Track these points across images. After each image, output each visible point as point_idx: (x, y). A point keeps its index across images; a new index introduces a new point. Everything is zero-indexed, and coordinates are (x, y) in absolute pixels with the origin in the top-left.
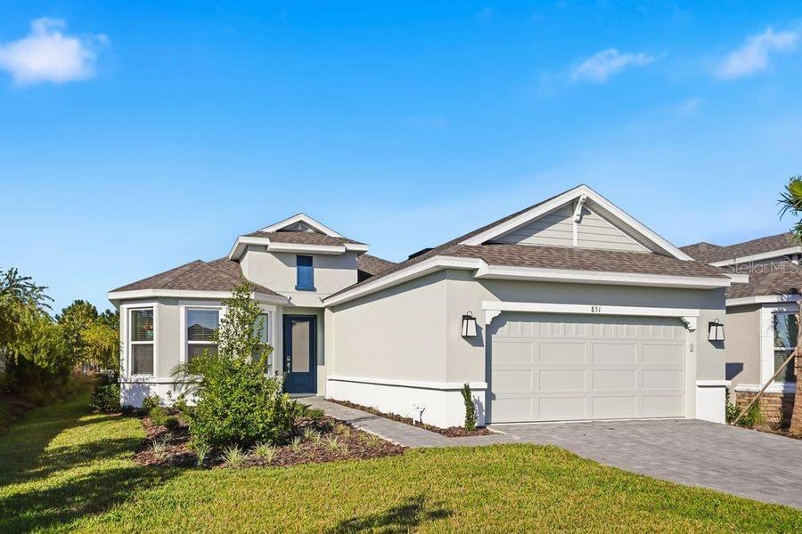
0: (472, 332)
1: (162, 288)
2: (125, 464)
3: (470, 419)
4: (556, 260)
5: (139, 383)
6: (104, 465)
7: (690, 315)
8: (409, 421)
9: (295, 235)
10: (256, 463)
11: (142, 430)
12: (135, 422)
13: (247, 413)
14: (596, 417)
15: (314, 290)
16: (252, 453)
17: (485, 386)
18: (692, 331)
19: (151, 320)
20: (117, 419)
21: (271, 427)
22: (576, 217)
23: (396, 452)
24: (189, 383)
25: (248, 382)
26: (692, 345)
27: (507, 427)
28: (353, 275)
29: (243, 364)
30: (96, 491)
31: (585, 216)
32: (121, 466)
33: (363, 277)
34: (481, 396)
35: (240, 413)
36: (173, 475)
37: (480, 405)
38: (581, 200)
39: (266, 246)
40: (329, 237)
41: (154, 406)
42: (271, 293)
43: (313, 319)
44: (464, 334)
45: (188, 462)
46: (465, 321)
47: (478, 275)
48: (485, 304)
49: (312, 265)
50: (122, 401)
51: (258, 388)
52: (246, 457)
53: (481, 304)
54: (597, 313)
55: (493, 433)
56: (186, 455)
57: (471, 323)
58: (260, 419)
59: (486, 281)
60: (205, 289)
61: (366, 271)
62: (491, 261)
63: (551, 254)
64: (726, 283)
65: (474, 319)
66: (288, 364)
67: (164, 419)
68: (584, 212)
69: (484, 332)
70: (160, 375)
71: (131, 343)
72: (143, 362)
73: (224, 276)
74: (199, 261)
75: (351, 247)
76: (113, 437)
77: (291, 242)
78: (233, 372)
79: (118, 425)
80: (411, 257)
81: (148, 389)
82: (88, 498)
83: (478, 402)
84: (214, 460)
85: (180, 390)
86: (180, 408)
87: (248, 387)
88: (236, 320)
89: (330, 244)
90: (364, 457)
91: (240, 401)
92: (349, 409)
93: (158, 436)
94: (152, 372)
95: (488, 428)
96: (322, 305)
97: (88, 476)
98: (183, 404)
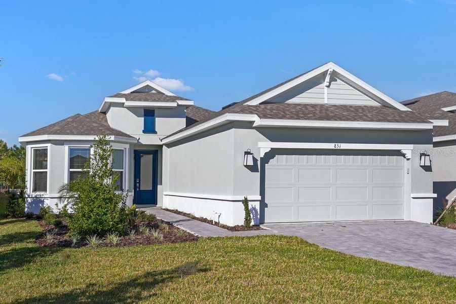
0: (251, 163)
1: (53, 134)
2: (30, 246)
3: (247, 220)
4: (309, 114)
5: (37, 198)
6: (18, 246)
7: (407, 149)
8: (211, 222)
9: (143, 95)
10: (107, 245)
11: (39, 227)
12: (35, 222)
13: (103, 215)
14: (338, 219)
15: (155, 132)
16: (105, 240)
17: (259, 198)
18: (408, 159)
19: (46, 155)
20: (23, 221)
21: (118, 224)
22: (326, 83)
23: (194, 239)
24: (69, 198)
25: (104, 196)
26: (408, 169)
27: (274, 225)
28: (182, 122)
29: (101, 185)
30: (15, 258)
31: (332, 83)
32: (28, 246)
33: (190, 123)
34: (257, 205)
35: (99, 216)
36: (57, 251)
37: (256, 211)
38: (329, 72)
39: (124, 103)
40: (167, 96)
41: (46, 213)
42: (126, 135)
43: (156, 152)
44: (245, 164)
45: (67, 244)
46: (246, 155)
47: (255, 125)
48: (260, 144)
49: (154, 116)
50: (26, 210)
51: (111, 199)
52: (101, 242)
53: (257, 144)
54: (339, 148)
55: (262, 229)
56: (66, 241)
57: (250, 157)
58: (110, 220)
59: (261, 129)
60: (81, 134)
61: (194, 118)
62: (263, 116)
63: (307, 109)
64: (430, 126)
65: (252, 154)
66: (138, 185)
67: (53, 221)
68: (333, 79)
69: (259, 163)
70: (51, 192)
71: (33, 171)
72: (40, 183)
73: (95, 125)
74: (79, 114)
75: (181, 102)
76: (22, 231)
77: (140, 100)
78: (95, 190)
79: (24, 224)
80: (224, 108)
81: (43, 201)
82: (11, 261)
83: (254, 209)
84: (82, 243)
85: (64, 202)
86: (64, 214)
87: (104, 199)
88: (98, 157)
89: (167, 101)
90: (173, 242)
91: (99, 208)
92: (175, 215)
93: (49, 231)
94: (45, 190)
95: (261, 226)
96: (161, 143)
97: (10, 251)
98: (65, 211)
